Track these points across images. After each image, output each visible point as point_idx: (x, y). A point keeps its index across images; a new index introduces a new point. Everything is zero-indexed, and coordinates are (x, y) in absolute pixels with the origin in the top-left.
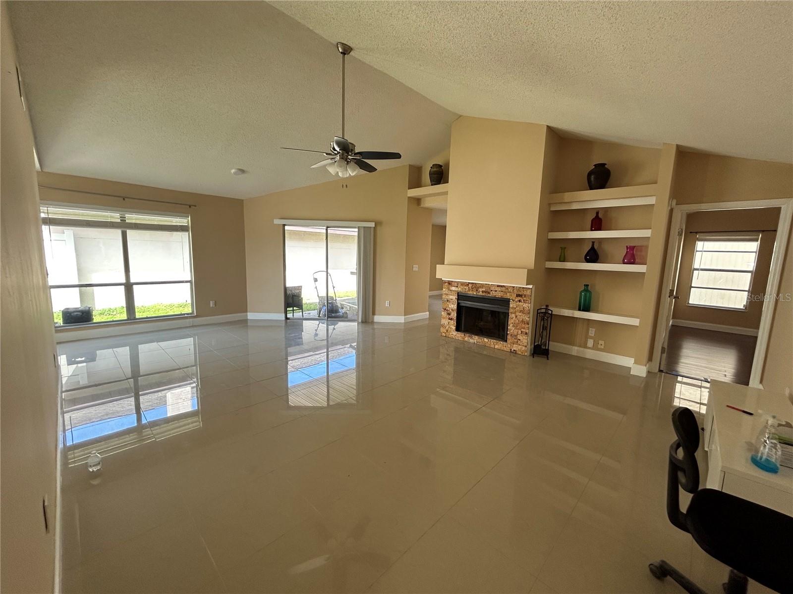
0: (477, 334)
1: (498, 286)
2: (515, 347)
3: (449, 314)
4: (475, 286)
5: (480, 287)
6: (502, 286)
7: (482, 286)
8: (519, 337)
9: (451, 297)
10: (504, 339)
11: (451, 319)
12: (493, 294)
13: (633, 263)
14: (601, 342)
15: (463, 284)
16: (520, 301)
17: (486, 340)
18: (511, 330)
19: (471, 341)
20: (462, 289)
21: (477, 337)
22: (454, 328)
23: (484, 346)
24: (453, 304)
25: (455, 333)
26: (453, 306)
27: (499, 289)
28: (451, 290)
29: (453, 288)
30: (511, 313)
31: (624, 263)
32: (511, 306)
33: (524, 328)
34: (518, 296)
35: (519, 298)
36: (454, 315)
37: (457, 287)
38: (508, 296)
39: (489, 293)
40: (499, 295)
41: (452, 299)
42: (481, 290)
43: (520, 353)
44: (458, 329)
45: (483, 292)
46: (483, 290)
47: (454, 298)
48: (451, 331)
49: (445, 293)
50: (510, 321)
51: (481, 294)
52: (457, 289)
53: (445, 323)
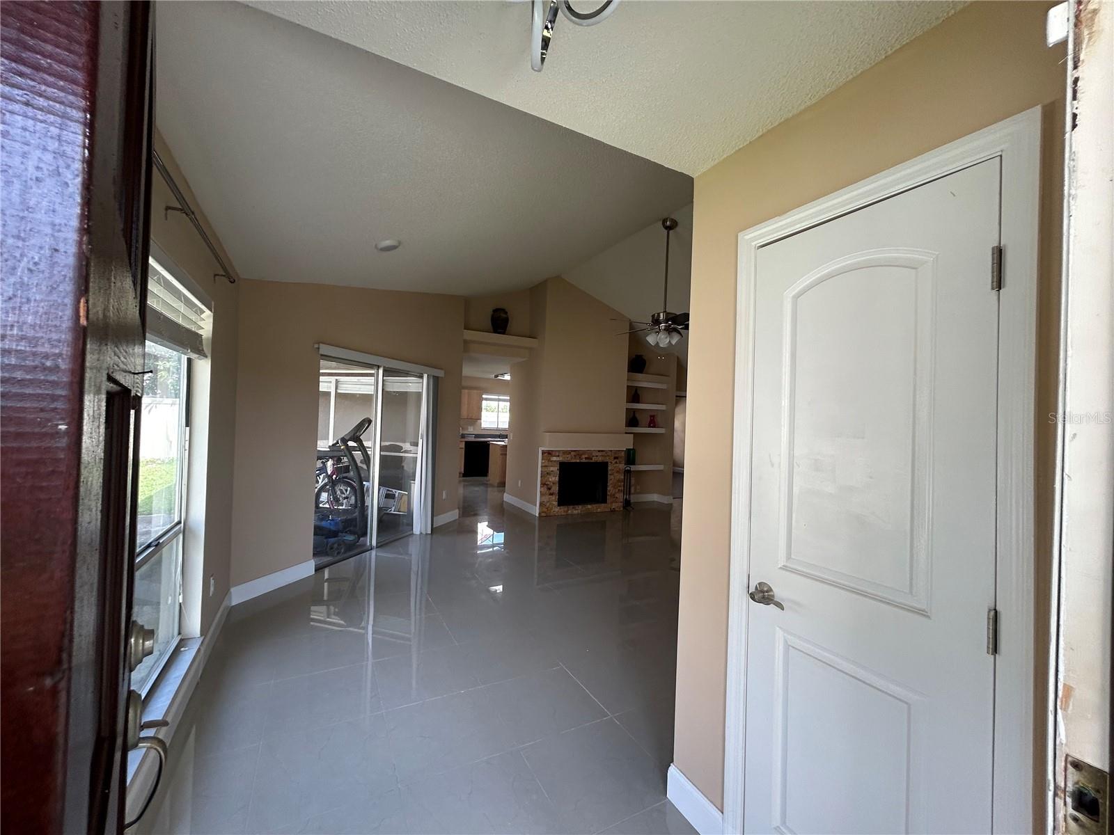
0: (578, 503)
1: (599, 451)
2: (614, 506)
3: (550, 489)
4: (578, 453)
5: (583, 454)
6: (602, 451)
7: (584, 452)
8: (617, 495)
9: (552, 469)
10: (604, 501)
11: (551, 494)
12: (594, 460)
13: (654, 427)
14: (638, 487)
15: (565, 452)
16: (616, 463)
17: (589, 506)
18: (610, 491)
19: (575, 512)
20: (564, 458)
21: (580, 507)
22: (556, 503)
23: (588, 513)
24: (555, 477)
25: (557, 509)
26: (553, 479)
27: (600, 454)
28: (551, 461)
29: (554, 459)
30: (610, 475)
31: (649, 427)
32: (609, 468)
33: (620, 486)
34: (615, 458)
35: (615, 460)
36: (556, 489)
37: (559, 456)
38: (607, 459)
39: (592, 459)
40: (600, 459)
41: (553, 471)
42: (583, 456)
43: (617, 509)
44: (561, 503)
45: (586, 458)
46: (586, 456)
47: (555, 469)
48: (552, 509)
49: (543, 465)
50: (610, 483)
51: (584, 460)
52: (558, 459)
53: (545, 501)
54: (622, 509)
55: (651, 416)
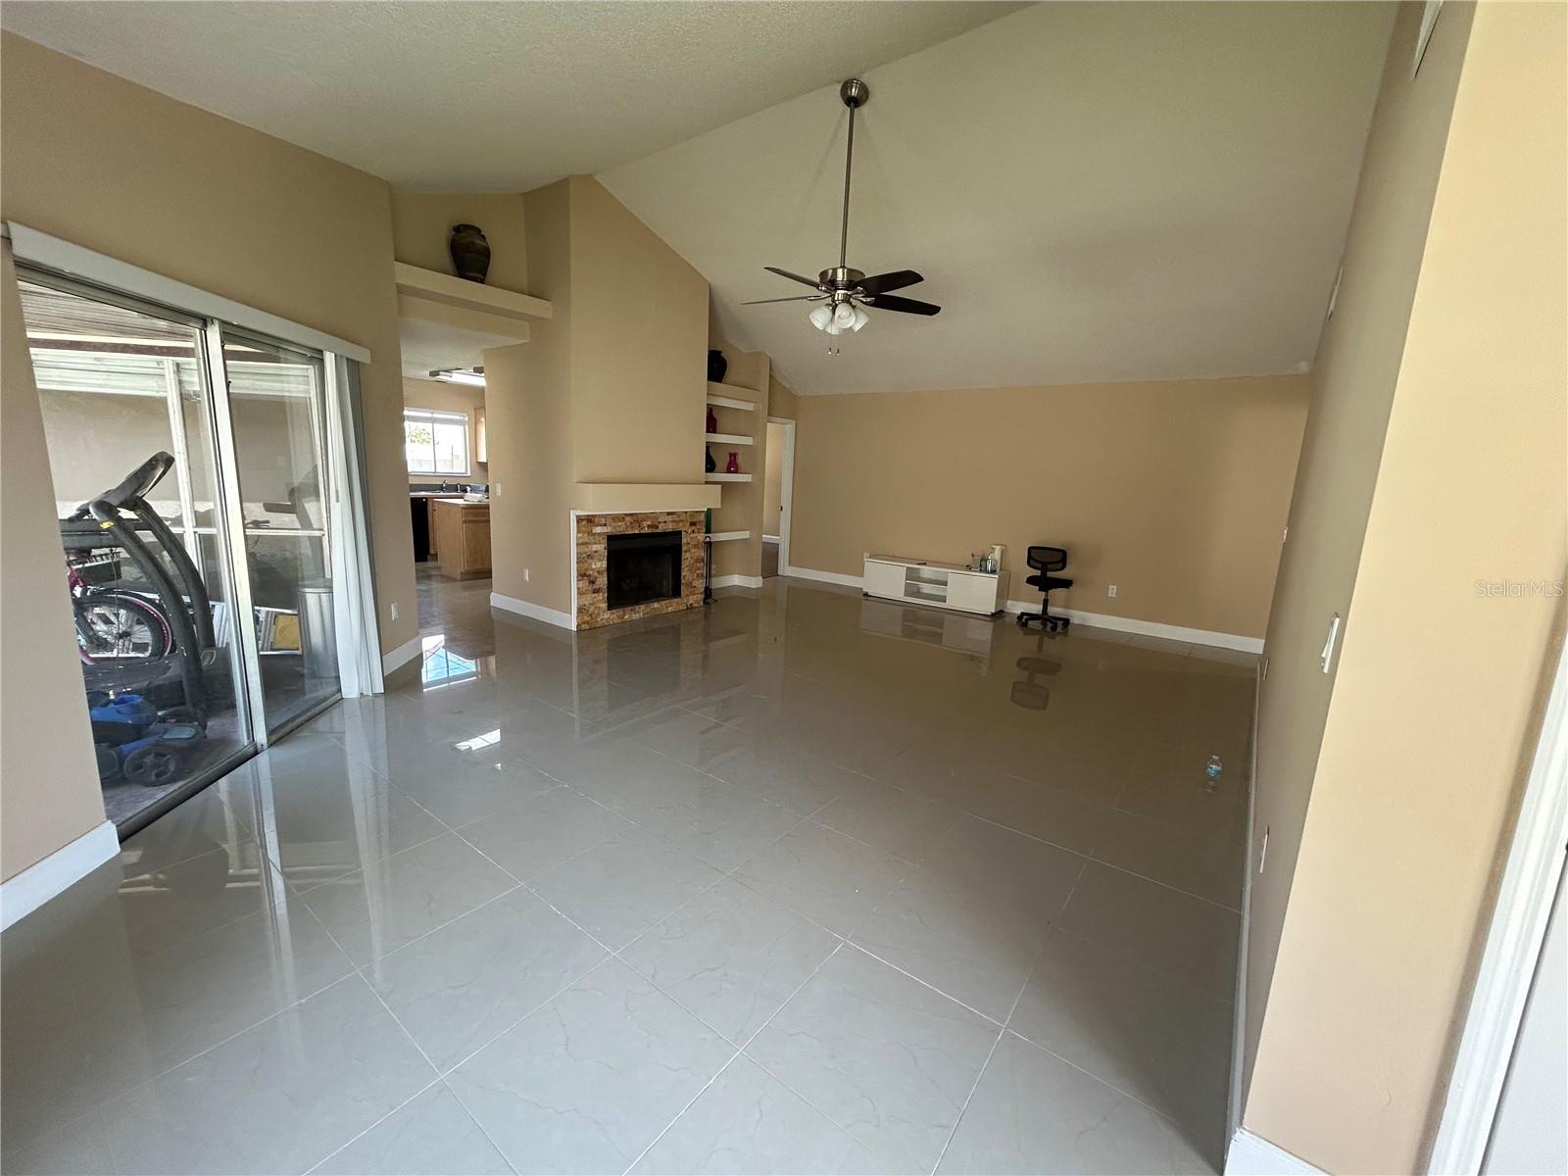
0: (637, 602)
1: (669, 514)
2: (692, 600)
3: (593, 582)
4: (636, 518)
5: (643, 520)
6: (673, 514)
7: (646, 516)
8: (694, 583)
9: (595, 547)
10: (677, 593)
11: (595, 591)
12: (661, 528)
13: (736, 472)
15: (616, 518)
16: (693, 531)
17: (656, 605)
18: (685, 576)
19: (635, 616)
20: (614, 527)
21: (643, 607)
22: (604, 606)
23: (655, 617)
24: (600, 560)
25: (607, 615)
26: (599, 564)
27: (670, 518)
28: (594, 534)
29: (598, 530)
30: (685, 551)
31: (729, 472)
32: (684, 541)
33: (698, 568)
34: (693, 524)
35: (693, 528)
36: (602, 581)
37: (605, 525)
38: (680, 527)
39: (658, 528)
40: (670, 527)
41: (596, 552)
42: (645, 524)
43: (695, 605)
44: (612, 604)
45: (649, 526)
46: (649, 523)
47: (601, 547)
48: (599, 614)
49: (581, 541)
50: (684, 565)
51: (646, 530)
52: (605, 530)
53: (587, 603)
54: (702, 604)
55: (731, 455)
